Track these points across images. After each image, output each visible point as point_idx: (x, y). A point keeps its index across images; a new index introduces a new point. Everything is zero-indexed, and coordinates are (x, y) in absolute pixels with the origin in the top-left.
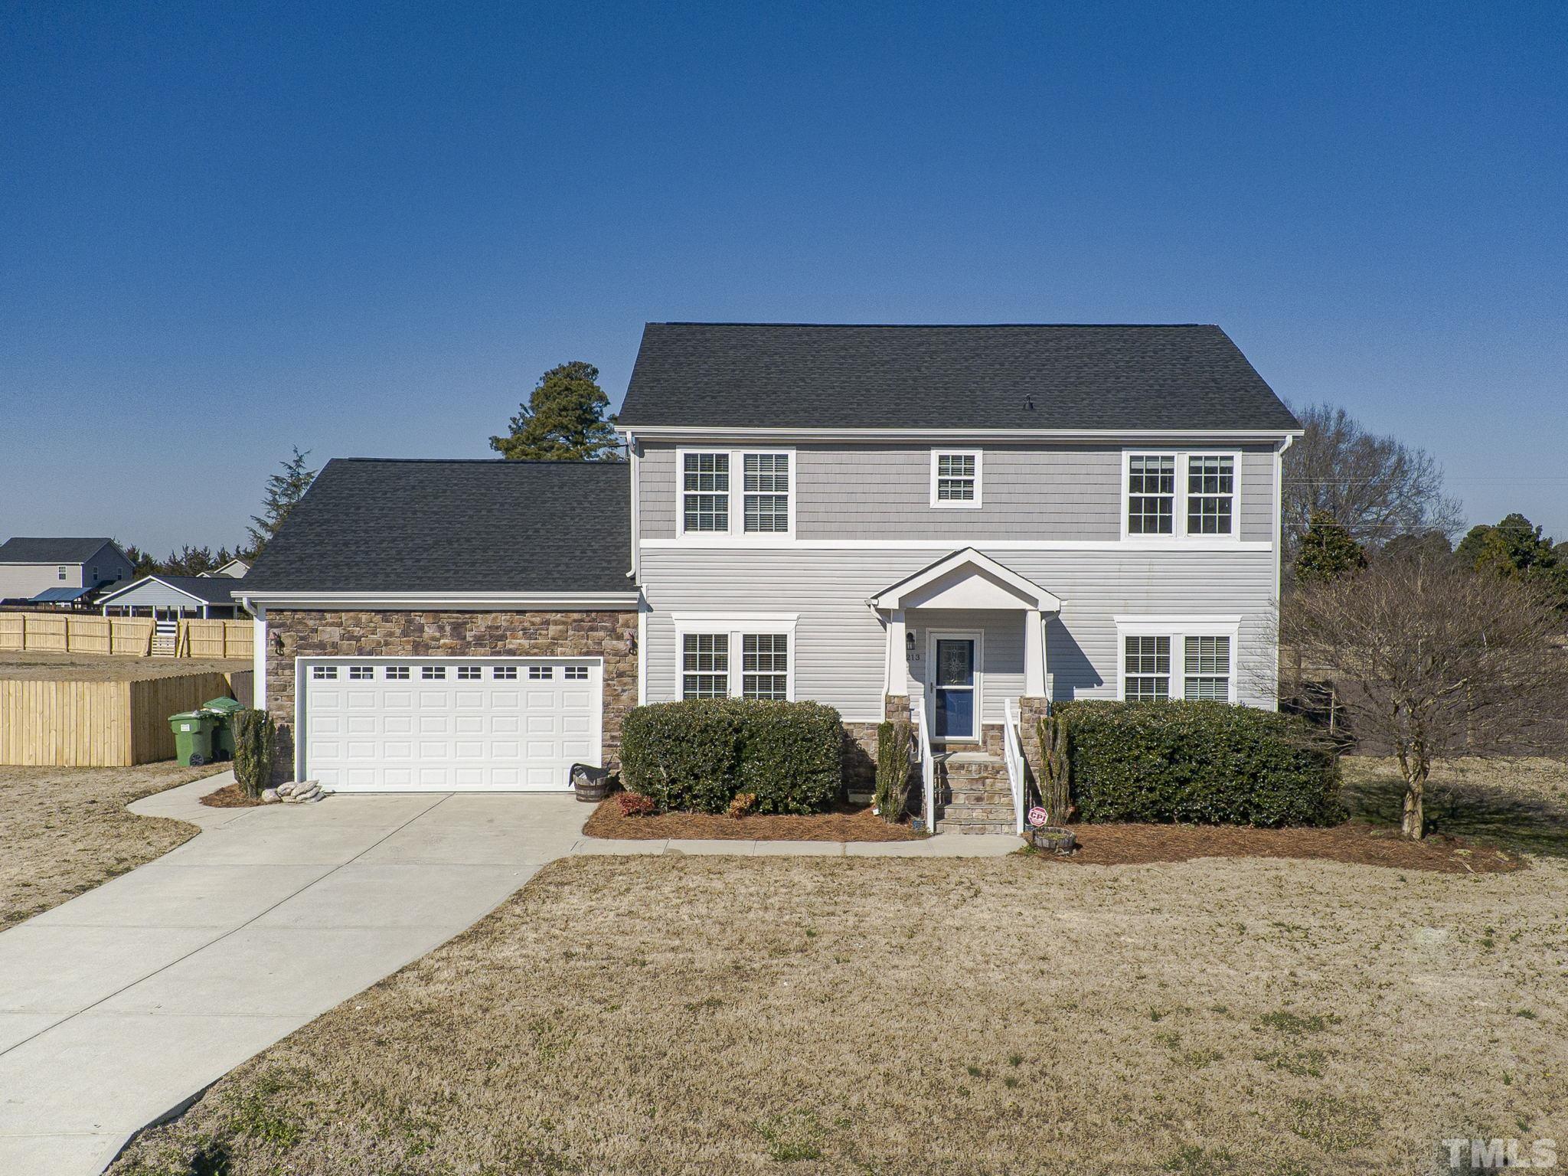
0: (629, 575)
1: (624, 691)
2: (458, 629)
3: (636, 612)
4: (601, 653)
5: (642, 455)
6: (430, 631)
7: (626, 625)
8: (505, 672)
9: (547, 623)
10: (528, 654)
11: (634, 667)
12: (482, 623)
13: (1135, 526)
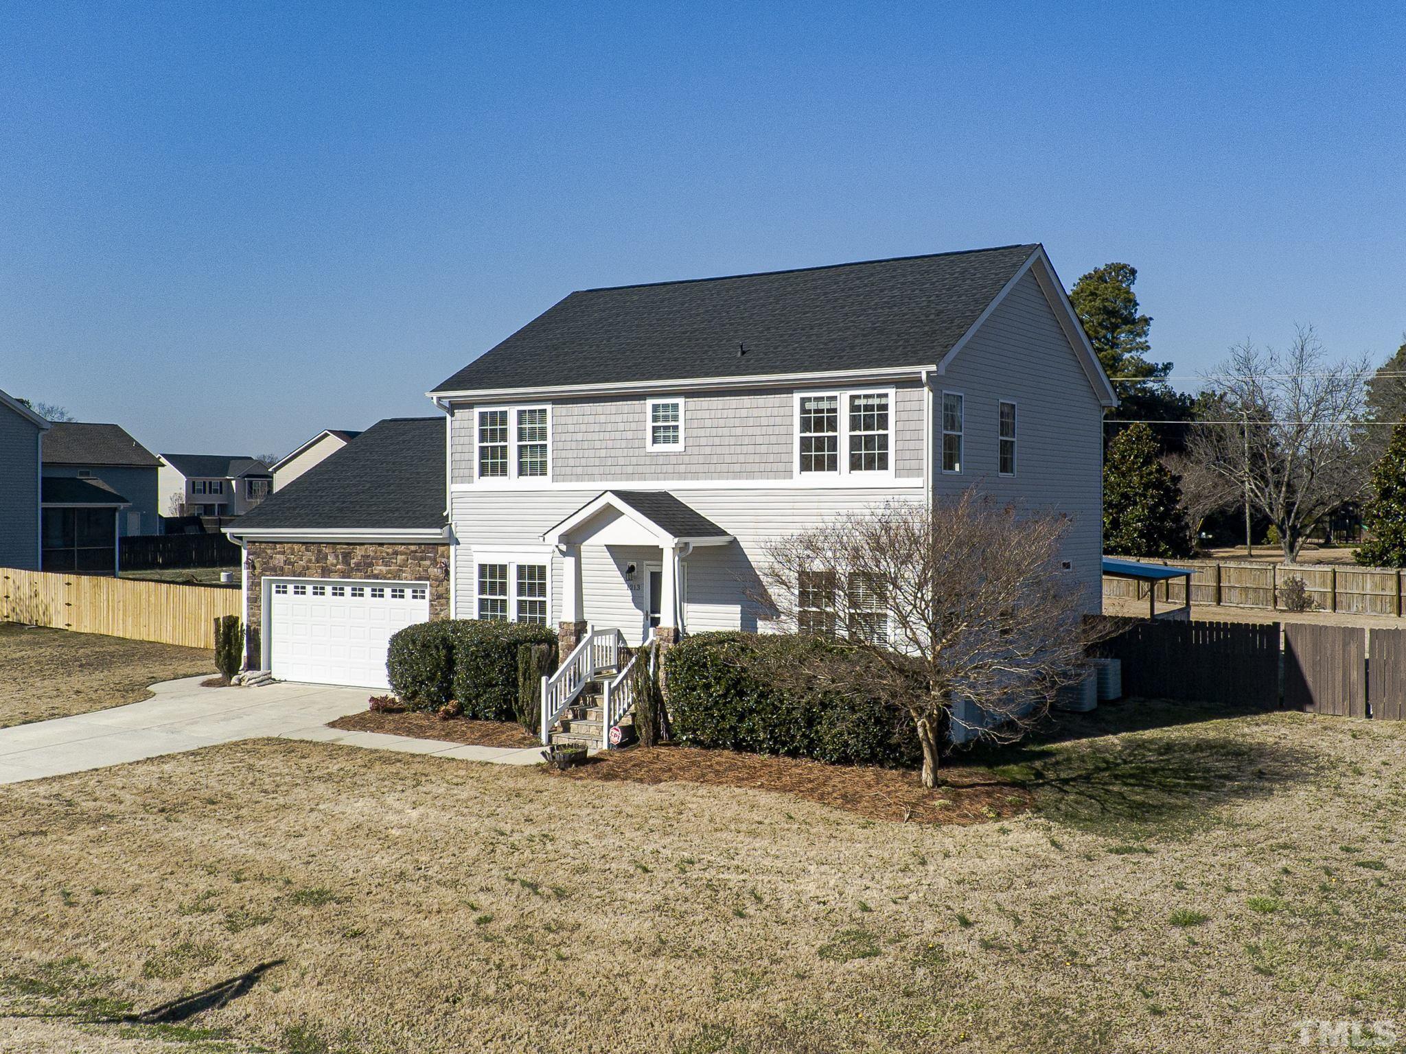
0: (445, 514)
1: (441, 610)
2: (347, 557)
3: (448, 545)
4: (428, 579)
5: (452, 415)
6: (331, 559)
7: (442, 556)
8: (378, 593)
9: (396, 553)
10: (385, 578)
11: (448, 591)
12: (359, 552)
13: (805, 466)
